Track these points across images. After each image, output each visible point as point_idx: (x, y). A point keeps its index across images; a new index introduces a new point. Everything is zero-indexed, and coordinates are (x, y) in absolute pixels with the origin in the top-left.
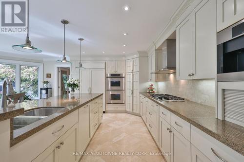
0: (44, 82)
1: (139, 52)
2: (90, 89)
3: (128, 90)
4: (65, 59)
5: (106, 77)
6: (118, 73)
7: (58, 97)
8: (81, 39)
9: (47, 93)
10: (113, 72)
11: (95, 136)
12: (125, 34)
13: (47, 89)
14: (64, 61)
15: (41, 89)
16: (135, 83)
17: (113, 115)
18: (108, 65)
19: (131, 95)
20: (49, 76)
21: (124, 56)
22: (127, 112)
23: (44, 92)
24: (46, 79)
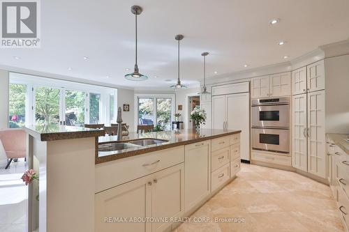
0: (176, 115)
1: (325, 48)
2: (226, 124)
3: (297, 129)
4: (179, 83)
5: (252, 105)
6: (275, 96)
7: (189, 130)
8: (205, 54)
9: (178, 127)
10: (265, 96)
11: (221, 192)
12: (274, 22)
13: (178, 123)
14: (179, 87)
15: (173, 123)
16: (314, 114)
17: (264, 170)
18: (255, 84)
19: (305, 139)
20: (180, 108)
21: (289, 63)
22: (295, 171)
23: (175, 126)
24: (178, 112)
